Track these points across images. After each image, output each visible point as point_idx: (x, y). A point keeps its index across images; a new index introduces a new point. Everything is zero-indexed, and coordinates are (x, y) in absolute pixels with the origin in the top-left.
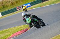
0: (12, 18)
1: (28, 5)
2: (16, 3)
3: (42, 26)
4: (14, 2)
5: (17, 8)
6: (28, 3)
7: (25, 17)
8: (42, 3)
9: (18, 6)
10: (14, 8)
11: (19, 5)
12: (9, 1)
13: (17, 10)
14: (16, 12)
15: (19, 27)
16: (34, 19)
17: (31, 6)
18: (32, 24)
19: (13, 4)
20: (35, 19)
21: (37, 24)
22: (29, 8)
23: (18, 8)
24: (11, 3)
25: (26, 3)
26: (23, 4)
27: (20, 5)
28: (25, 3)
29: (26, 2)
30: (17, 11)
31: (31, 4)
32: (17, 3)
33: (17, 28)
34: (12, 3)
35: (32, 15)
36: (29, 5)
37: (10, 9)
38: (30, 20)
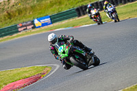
0: (5, 48)
1: (46, 20)
2: (17, 14)
3: (92, 66)
4: (13, 12)
5: (18, 26)
6: (46, 17)
8: (77, 18)
9: (22, 21)
10: (13, 24)
11: (25, 20)
12: (3, 9)
13: (20, 30)
14: (15, 35)
15: (22, 70)
16: (76, 49)
17: (52, 23)
18: (71, 59)
19: (10, 16)
20: (79, 50)
21: (81, 59)
22: (46, 27)
23: (22, 26)
24: (5, 13)
25: (42, 15)
26: (34, 19)
27: (27, 20)
28: (39, 16)
29: (40, 13)
30: (19, 33)
31: (51, 20)
32: (19, 14)
33: (15, 72)
34: (9, 14)
35: (71, 39)
37: (3, 27)
38: (67, 50)
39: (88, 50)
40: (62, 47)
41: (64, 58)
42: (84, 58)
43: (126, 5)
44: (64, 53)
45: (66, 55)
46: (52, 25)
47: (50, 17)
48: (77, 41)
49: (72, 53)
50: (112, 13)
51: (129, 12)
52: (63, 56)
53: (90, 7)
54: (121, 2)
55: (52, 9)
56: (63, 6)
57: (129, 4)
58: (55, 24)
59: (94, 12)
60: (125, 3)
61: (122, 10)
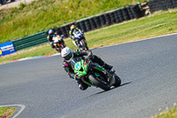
7: (72, 60)
16: (95, 66)
17: (16, 50)
18: (91, 77)
20: (98, 66)
21: (102, 78)
22: (8, 56)
25: (2, 41)
31: (14, 46)
35: (89, 54)
36: (10, 47)
38: (85, 67)
39: (108, 68)
40: (79, 63)
41: (81, 77)
42: (105, 77)
43: (111, 26)
44: (82, 70)
45: (84, 72)
46: (15, 54)
47: (13, 43)
48: (96, 57)
49: (91, 71)
50: (79, 40)
51: (116, 36)
52: (80, 74)
53: (52, 34)
54: (105, 23)
55: (16, 32)
56: (30, 29)
57: (115, 25)
58: (20, 52)
59: (56, 39)
60: (110, 24)
61: (107, 33)
